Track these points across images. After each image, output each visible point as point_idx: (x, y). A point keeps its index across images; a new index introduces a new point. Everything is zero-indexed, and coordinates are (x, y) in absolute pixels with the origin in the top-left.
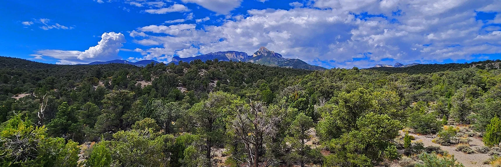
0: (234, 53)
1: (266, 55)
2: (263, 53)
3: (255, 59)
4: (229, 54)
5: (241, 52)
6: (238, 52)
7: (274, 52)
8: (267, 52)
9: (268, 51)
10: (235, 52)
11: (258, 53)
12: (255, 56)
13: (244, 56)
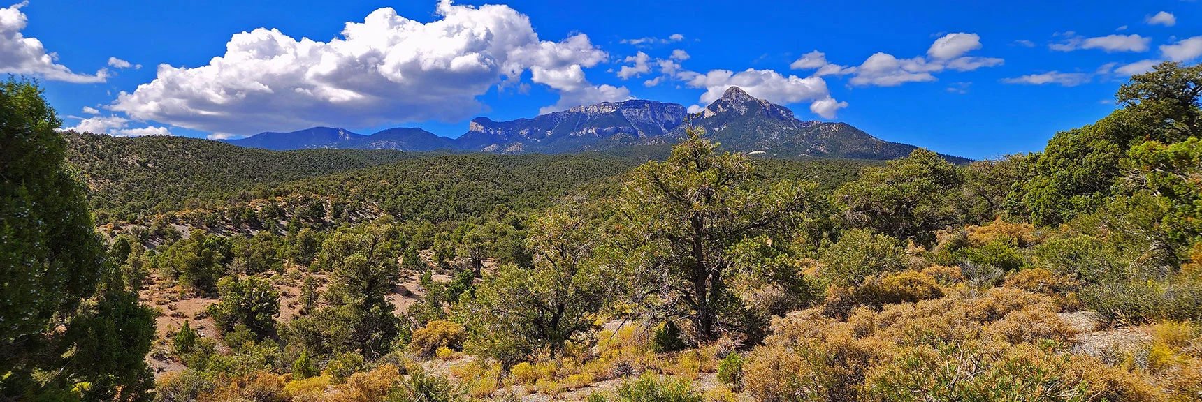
0: (647, 105)
1: (743, 110)
2: (734, 107)
3: (710, 125)
4: (631, 111)
5: (667, 105)
6: (657, 103)
7: (767, 102)
8: (746, 103)
9: (749, 100)
10: (649, 102)
11: (719, 107)
12: (709, 114)
13: (677, 115)
